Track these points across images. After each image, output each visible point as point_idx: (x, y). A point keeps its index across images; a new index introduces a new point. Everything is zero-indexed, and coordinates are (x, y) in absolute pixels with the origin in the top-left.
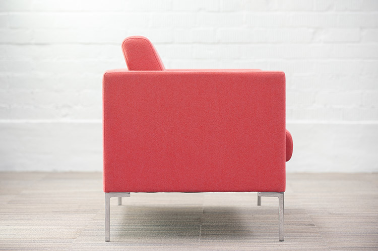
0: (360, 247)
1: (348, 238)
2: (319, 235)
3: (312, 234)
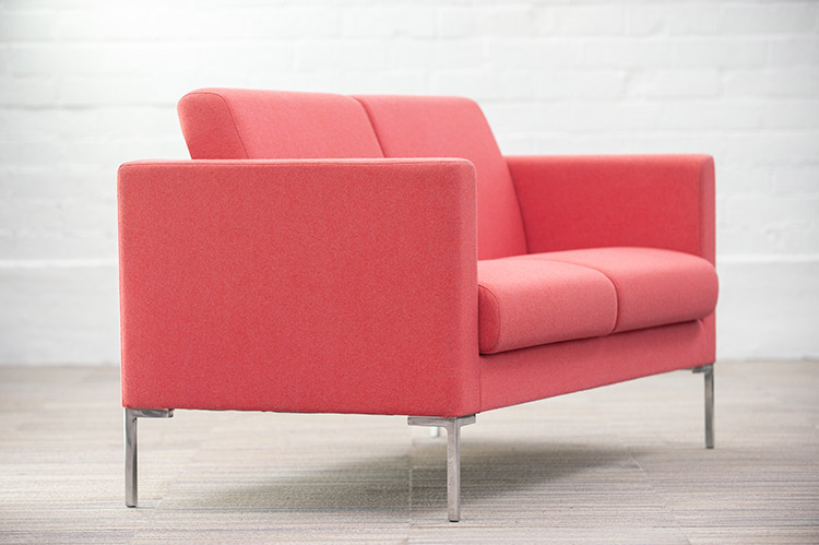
0: (734, 510)
1: (707, 491)
2: (649, 486)
3: (636, 485)
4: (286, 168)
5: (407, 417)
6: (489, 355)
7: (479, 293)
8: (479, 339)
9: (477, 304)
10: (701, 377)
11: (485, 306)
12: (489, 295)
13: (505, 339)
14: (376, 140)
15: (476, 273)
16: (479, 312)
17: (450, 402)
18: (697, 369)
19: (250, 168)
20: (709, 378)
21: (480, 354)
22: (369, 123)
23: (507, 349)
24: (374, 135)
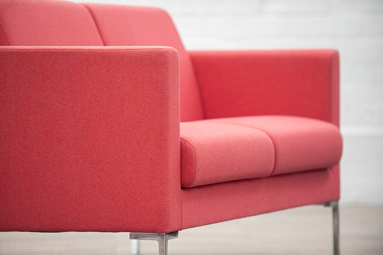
4: (39, 52)
5: (129, 233)
6: (188, 188)
7: (181, 144)
8: (181, 176)
9: (179, 151)
10: (329, 210)
11: (185, 153)
12: (188, 145)
13: (200, 177)
14: (98, 36)
15: (179, 129)
16: (181, 157)
17: (161, 222)
18: (327, 204)
19: (12, 52)
20: (336, 211)
21: (182, 188)
22: (93, 24)
23: (201, 184)
24: (97, 32)
